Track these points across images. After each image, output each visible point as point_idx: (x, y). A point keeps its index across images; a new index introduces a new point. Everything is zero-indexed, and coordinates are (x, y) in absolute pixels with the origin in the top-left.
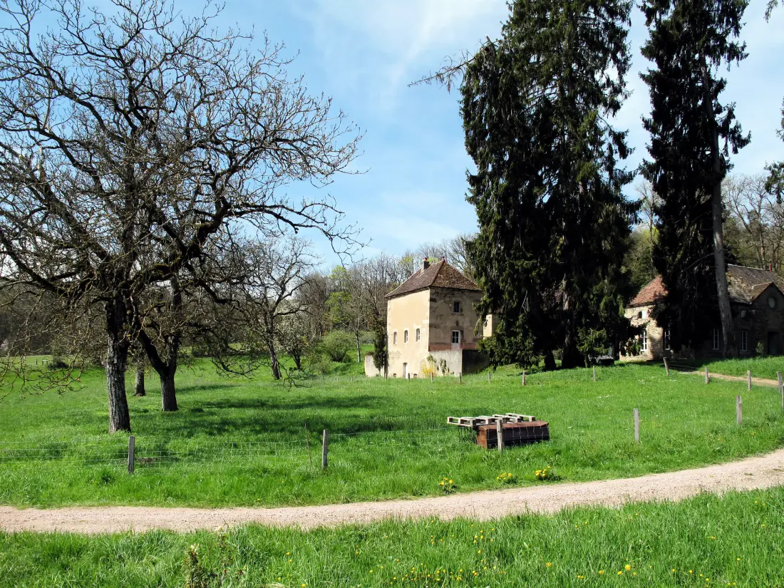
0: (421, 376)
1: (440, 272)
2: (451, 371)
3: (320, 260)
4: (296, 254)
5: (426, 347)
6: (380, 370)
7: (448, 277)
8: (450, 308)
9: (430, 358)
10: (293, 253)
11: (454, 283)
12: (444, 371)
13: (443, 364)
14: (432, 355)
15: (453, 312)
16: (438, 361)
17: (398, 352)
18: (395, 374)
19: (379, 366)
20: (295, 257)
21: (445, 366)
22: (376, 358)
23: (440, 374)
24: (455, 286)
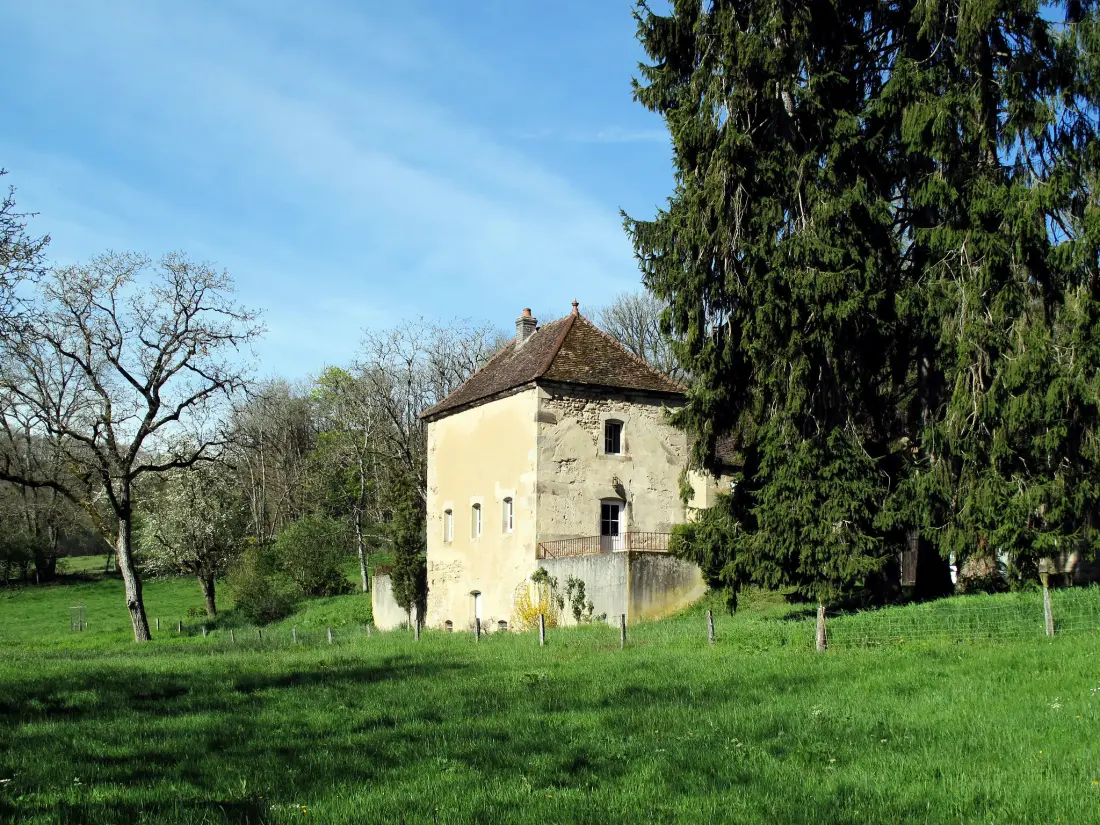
0: (517, 626)
1: (567, 343)
2: (597, 612)
3: (250, 325)
4: (185, 309)
5: (528, 547)
6: (408, 611)
7: (585, 356)
8: (595, 440)
9: (541, 576)
10: (179, 308)
11: (604, 372)
12: (577, 613)
13: (575, 592)
14: (547, 567)
15: (602, 452)
16: (562, 584)
17: (457, 564)
18: (449, 623)
19: (404, 602)
20: (183, 316)
21: (581, 597)
22: (398, 580)
23: (567, 619)
24: (608, 380)
